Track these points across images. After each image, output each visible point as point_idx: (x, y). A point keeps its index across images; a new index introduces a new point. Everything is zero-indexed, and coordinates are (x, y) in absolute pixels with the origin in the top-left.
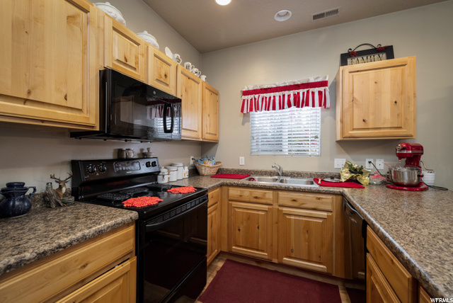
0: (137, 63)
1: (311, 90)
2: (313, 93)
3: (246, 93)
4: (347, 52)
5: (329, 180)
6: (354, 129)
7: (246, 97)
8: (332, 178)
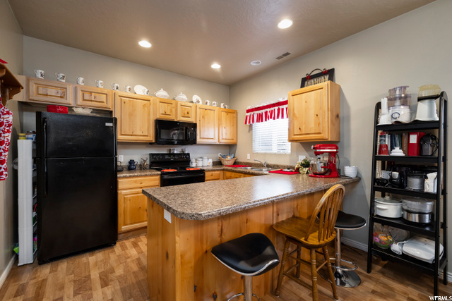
0: (171, 112)
1: (281, 107)
2: (283, 109)
3: (248, 111)
4: (305, 76)
5: (286, 170)
6: (295, 135)
7: (249, 114)
8: (288, 169)
